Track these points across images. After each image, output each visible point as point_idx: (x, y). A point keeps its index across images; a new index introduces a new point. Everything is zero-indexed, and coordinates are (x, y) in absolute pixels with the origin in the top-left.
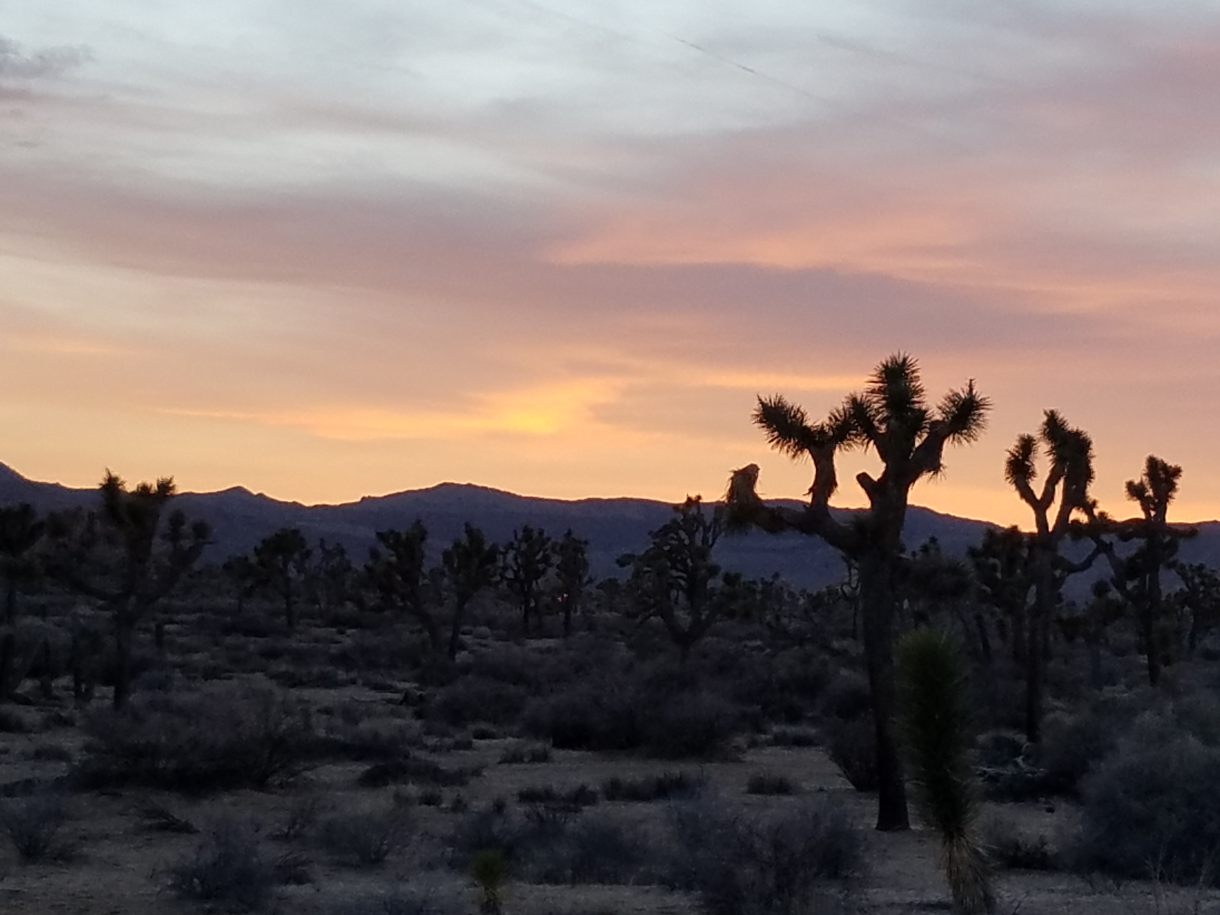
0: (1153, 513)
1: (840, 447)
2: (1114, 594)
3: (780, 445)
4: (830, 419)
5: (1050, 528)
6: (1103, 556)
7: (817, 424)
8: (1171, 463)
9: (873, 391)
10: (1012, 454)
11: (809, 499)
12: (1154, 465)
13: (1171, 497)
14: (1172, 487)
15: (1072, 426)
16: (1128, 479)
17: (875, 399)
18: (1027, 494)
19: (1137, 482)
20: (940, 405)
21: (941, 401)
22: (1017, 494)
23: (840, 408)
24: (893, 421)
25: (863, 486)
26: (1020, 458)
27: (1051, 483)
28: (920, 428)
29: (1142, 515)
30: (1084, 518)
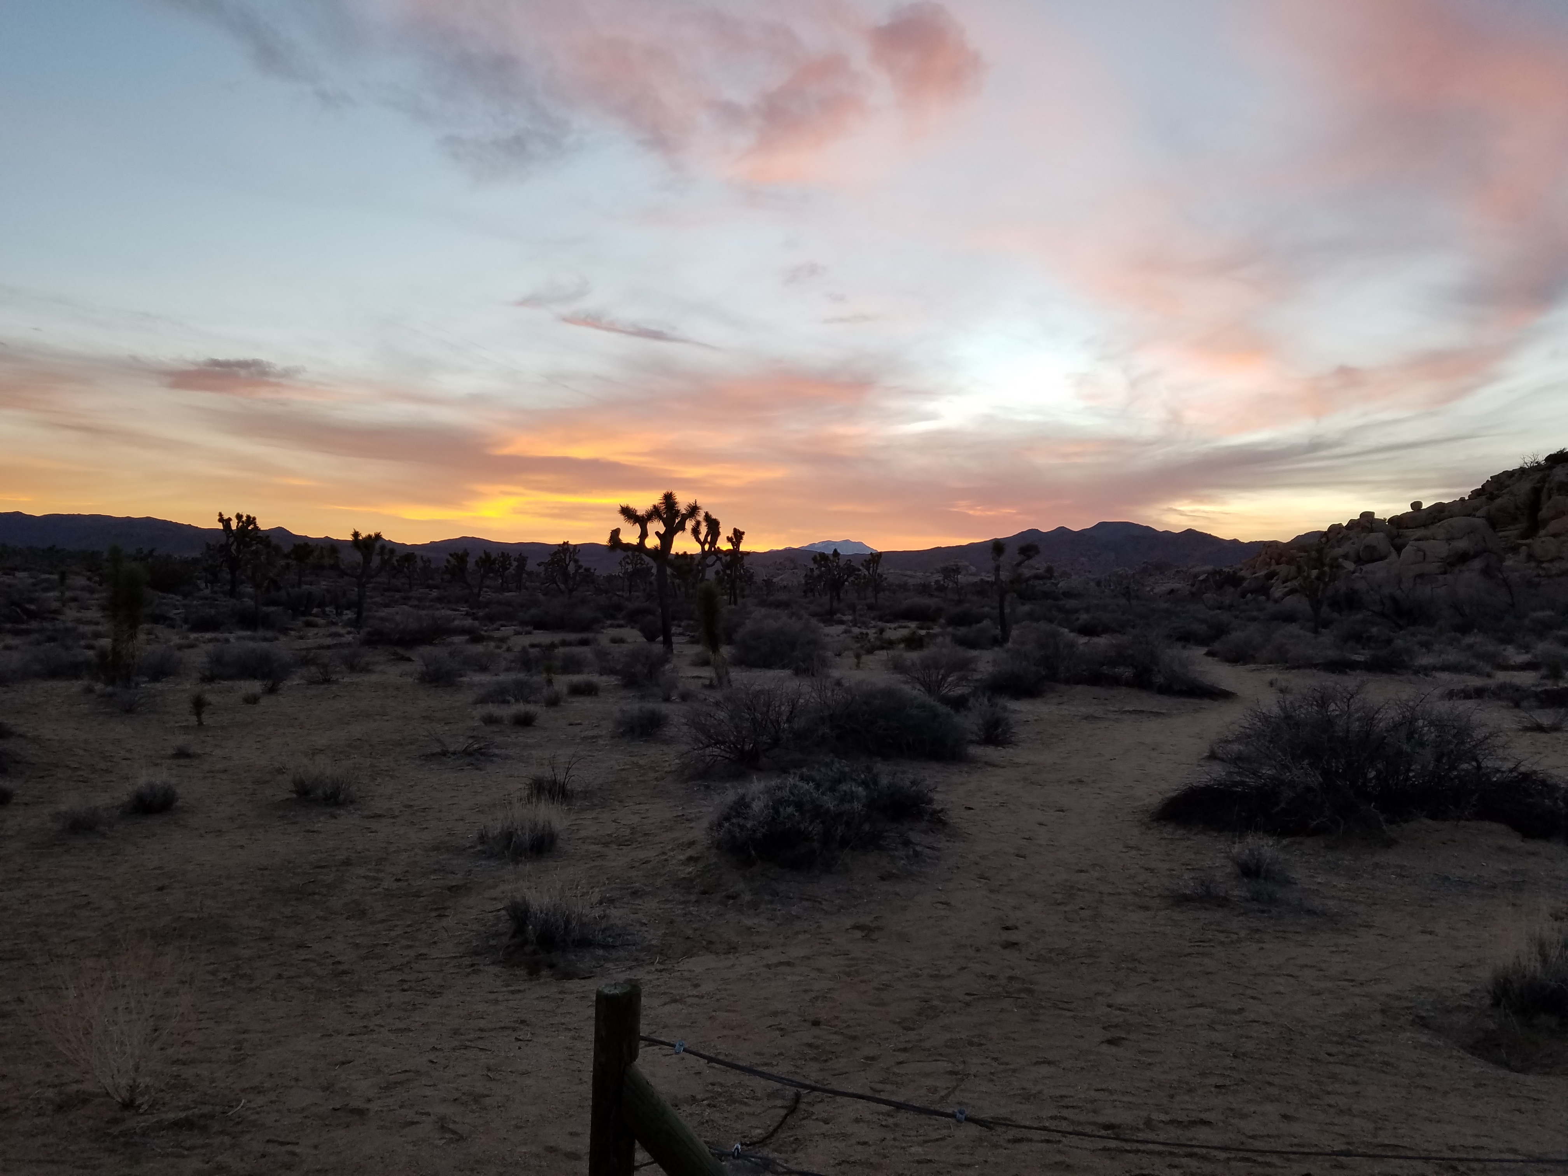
0: (735, 548)
1: (649, 523)
3: (628, 521)
4: (645, 512)
6: (718, 562)
7: (640, 514)
9: (661, 503)
11: (637, 542)
12: (735, 530)
13: (740, 542)
14: (741, 538)
15: (714, 517)
17: (662, 506)
18: (698, 540)
20: (685, 508)
22: (695, 540)
23: (649, 509)
24: (668, 514)
25: (658, 537)
27: (706, 536)
28: (678, 516)
29: (732, 548)
30: (715, 550)
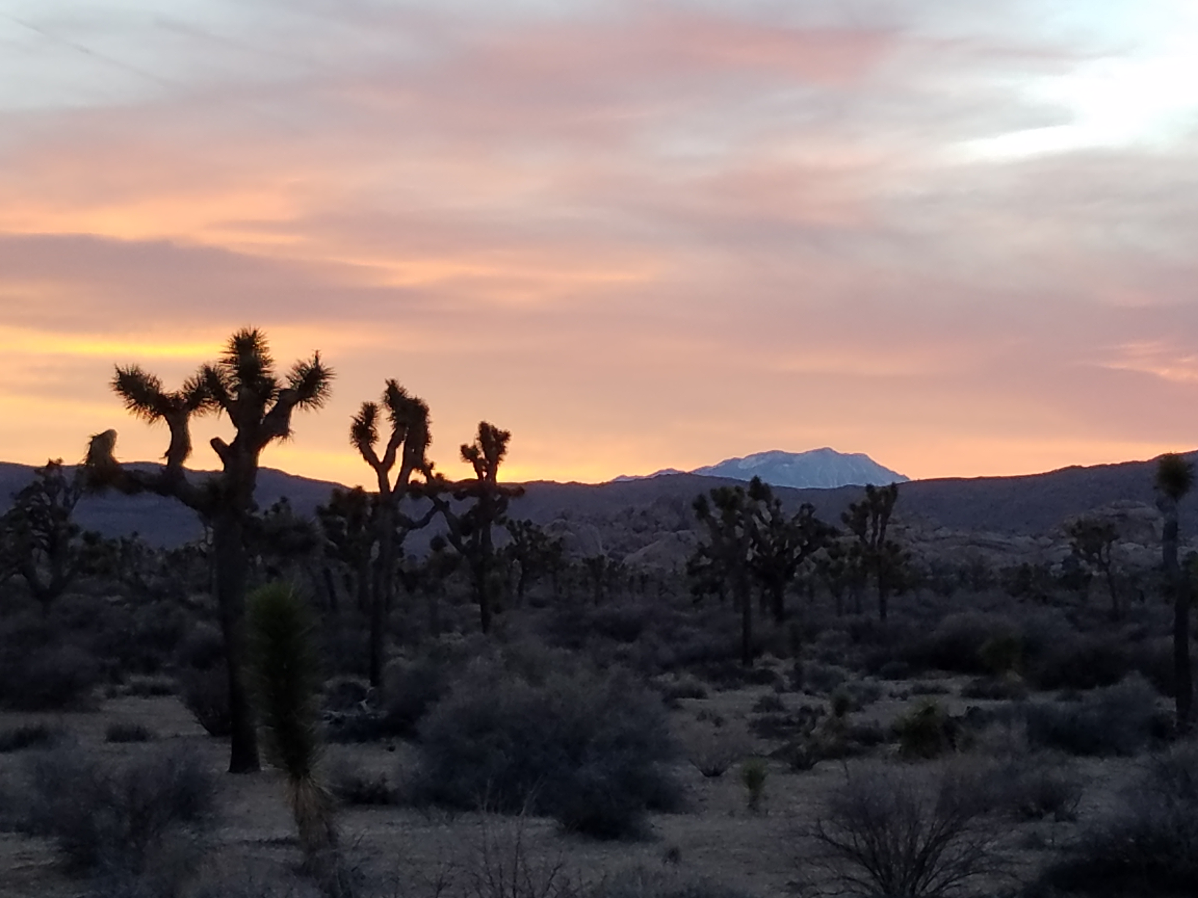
1: (194, 414)
2: (451, 549)
3: (137, 410)
4: (185, 387)
5: (392, 489)
6: (440, 513)
7: (172, 392)
8: (500, 427)
9: (225, 361)
10: (357, 420)
11: (165, 462)
12: (486, 431)
13: (501, 459)
14: (502, 450)
15: (413, 395)
16: (463, 443)
17: (227, 369)
19: (470, 445)
20: (289, 374)
21: (290, 371)
23: (195, 377)
25: (216, 450)
26: (364, 423)
27: (392, 447)
28: (270, 396)
29: (475, 477)
30: (422, 479)
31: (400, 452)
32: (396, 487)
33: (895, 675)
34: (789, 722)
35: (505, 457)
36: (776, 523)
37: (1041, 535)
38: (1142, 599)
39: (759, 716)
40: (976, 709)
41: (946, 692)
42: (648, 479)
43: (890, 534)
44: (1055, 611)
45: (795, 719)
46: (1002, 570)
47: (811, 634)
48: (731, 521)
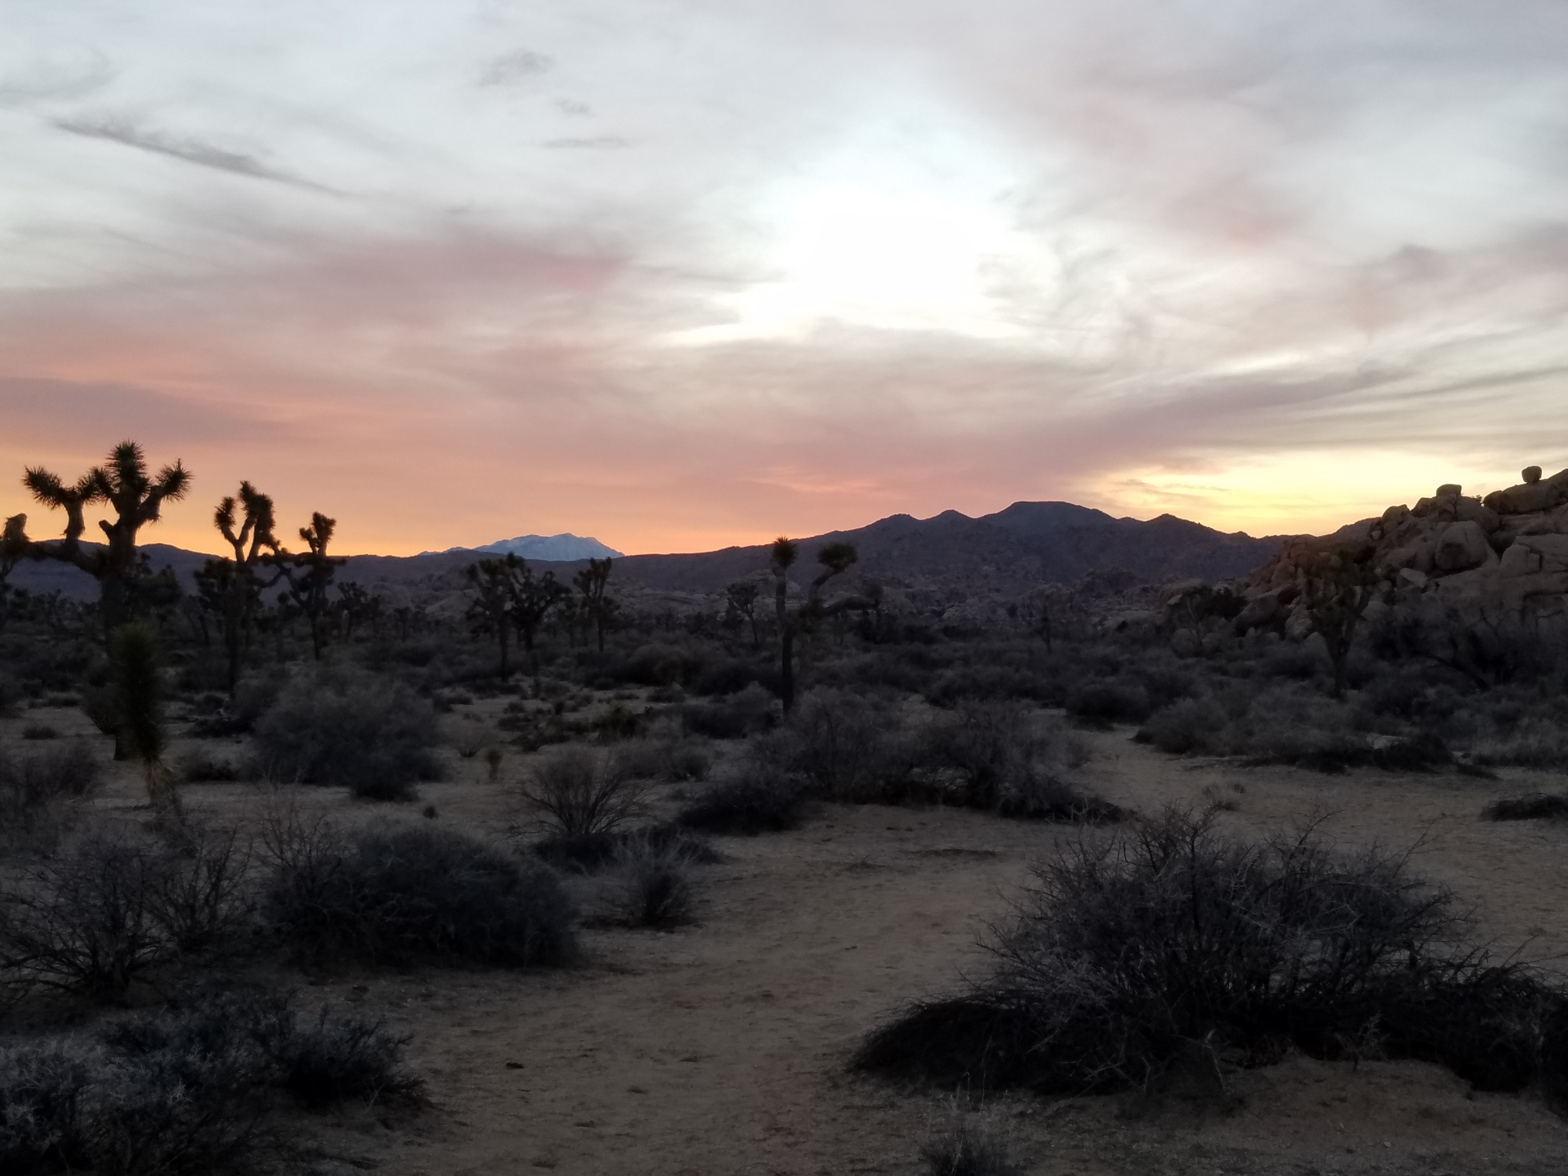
0: (317, 549)
1: (86, 503)
2: (292, 602)
3: (42, 501)
4: (79, 483)
5: (246, 559)
6: (284, 579)
7: (69, 487)
8: (329, 516)
9: (110, 465)
10: (218, 509)
11: (65, 538)
12: (317, 518)
13: (330, 539)
15: (260, 492)
16: (299, 527)
17: (112, 471)
18: (229, 536)
19: (305, 529)
20: (157, 475)
21: (158, 472)
23: (87, 476)
24: (124, 486)
26: (225, 512)
27: (246, 528)
29: (310, 550)
30: (269, 551)
31: (251, 533)
32: (248, 558)
33: (603, 687)
34: (527, 720)
35: (332, 537)
36: (527, 585)
37: (711, 593)
38: (776, 635)
39: (506, 716)
40: (651, 708)
41: (637, 698)
42: (443, 554)
43: (608, 591)
44: (717, 644)
45: (530, 717)
46: (685, 617)
47: (550, 660)
48: (494, 583)
